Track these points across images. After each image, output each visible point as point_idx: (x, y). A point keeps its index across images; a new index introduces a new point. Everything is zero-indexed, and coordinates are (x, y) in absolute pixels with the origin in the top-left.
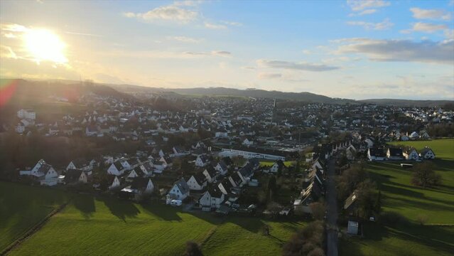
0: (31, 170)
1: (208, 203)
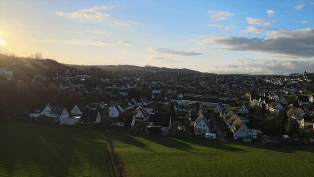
0: (40, 112)
1: (244, 135)
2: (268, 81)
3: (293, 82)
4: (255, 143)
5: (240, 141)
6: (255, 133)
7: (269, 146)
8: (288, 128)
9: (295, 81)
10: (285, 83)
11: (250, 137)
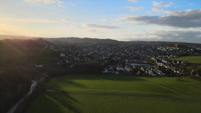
0: (105, 71)
1: (162, 74)
2: (159, 49)
3: (171, 50)
4: (165, 76)
5: (161, 76)
6: (165, 74)
7: (168, 76)
8: (172, 72)
9: (172, 49)
10: (167, 50)
11: (163, 75)
